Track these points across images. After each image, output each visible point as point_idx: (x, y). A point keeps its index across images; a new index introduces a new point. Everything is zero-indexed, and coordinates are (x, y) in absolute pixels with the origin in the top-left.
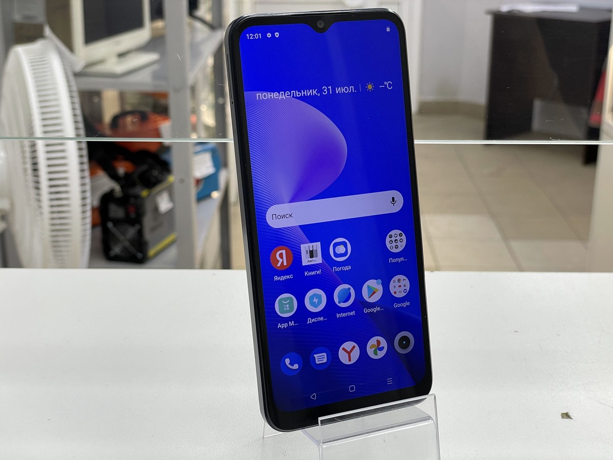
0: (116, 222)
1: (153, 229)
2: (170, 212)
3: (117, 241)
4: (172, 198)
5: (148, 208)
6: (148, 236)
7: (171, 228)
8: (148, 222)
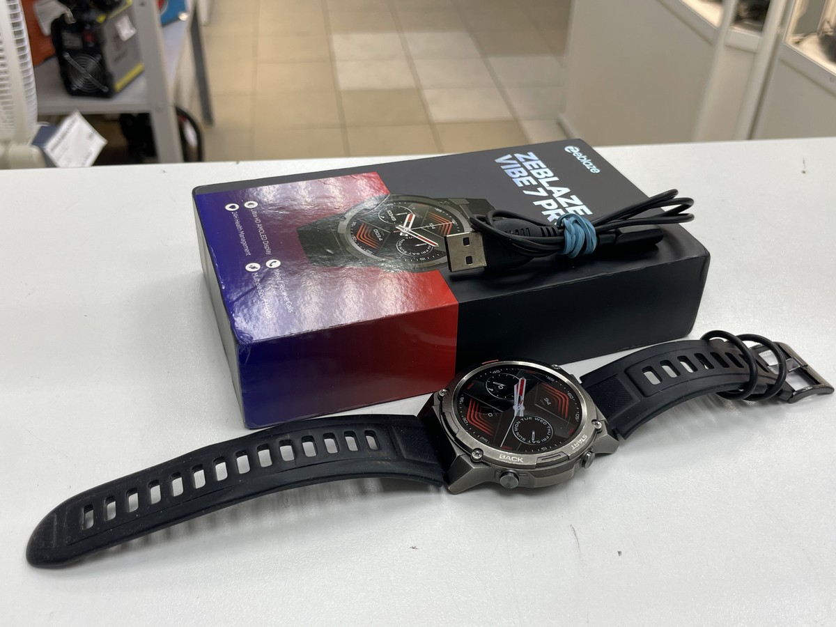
0: (73, 52)
1: (117, 59)
2: (133, 39)
3: (78, 74)
4: (133, 23)
5: (107, 34)
6: (111, 67)
7: (137, 58)
8: (109, 51)
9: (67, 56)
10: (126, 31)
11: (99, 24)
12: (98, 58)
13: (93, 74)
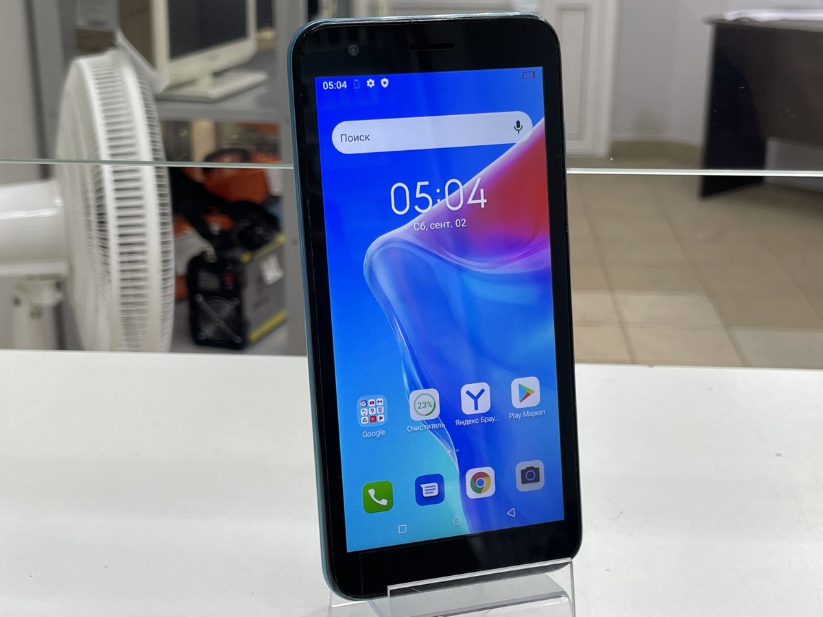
0: (208, 295)
1: (257, 305)
2: (279, 283)
3: (209, 319)
4: (281, 265)
5: (250, 277)
6: (250, 313)
7: (281, 303)
8: (250, 294)
9: (200, 299)
10: (271, 272)
11: (243, 264)
12: (236, 302)
13: (228, 321)
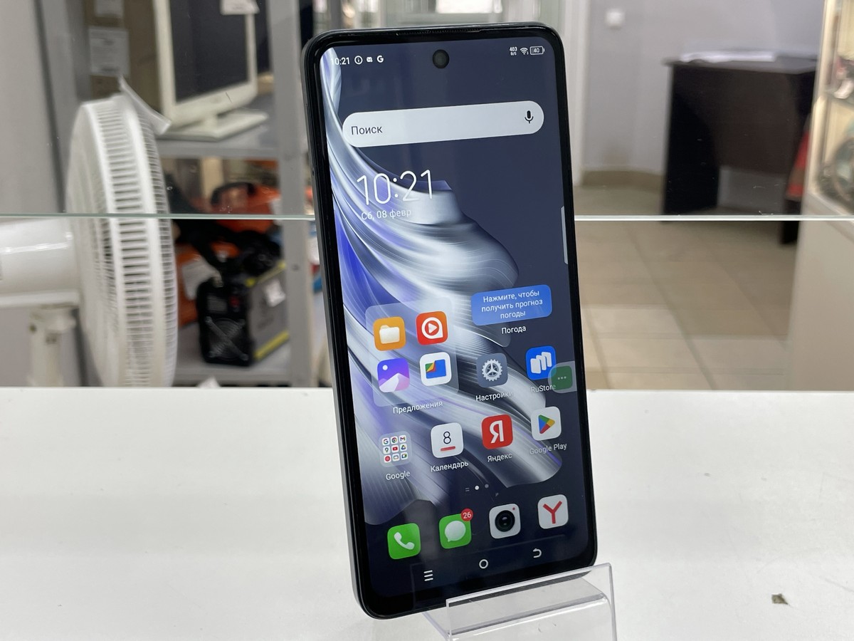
0: (217, 317)
1: (262, 325)
2: (282, 305)
3: (217, 339)
4: (284, 288)
5: (255, 299)
6: (255, 333)
7: (283, 324)
8: (255, 316)
9: (209, 321)
10: (275, 295)
11: (247, 289)
12: (243, 323)
13: (235, 340)
